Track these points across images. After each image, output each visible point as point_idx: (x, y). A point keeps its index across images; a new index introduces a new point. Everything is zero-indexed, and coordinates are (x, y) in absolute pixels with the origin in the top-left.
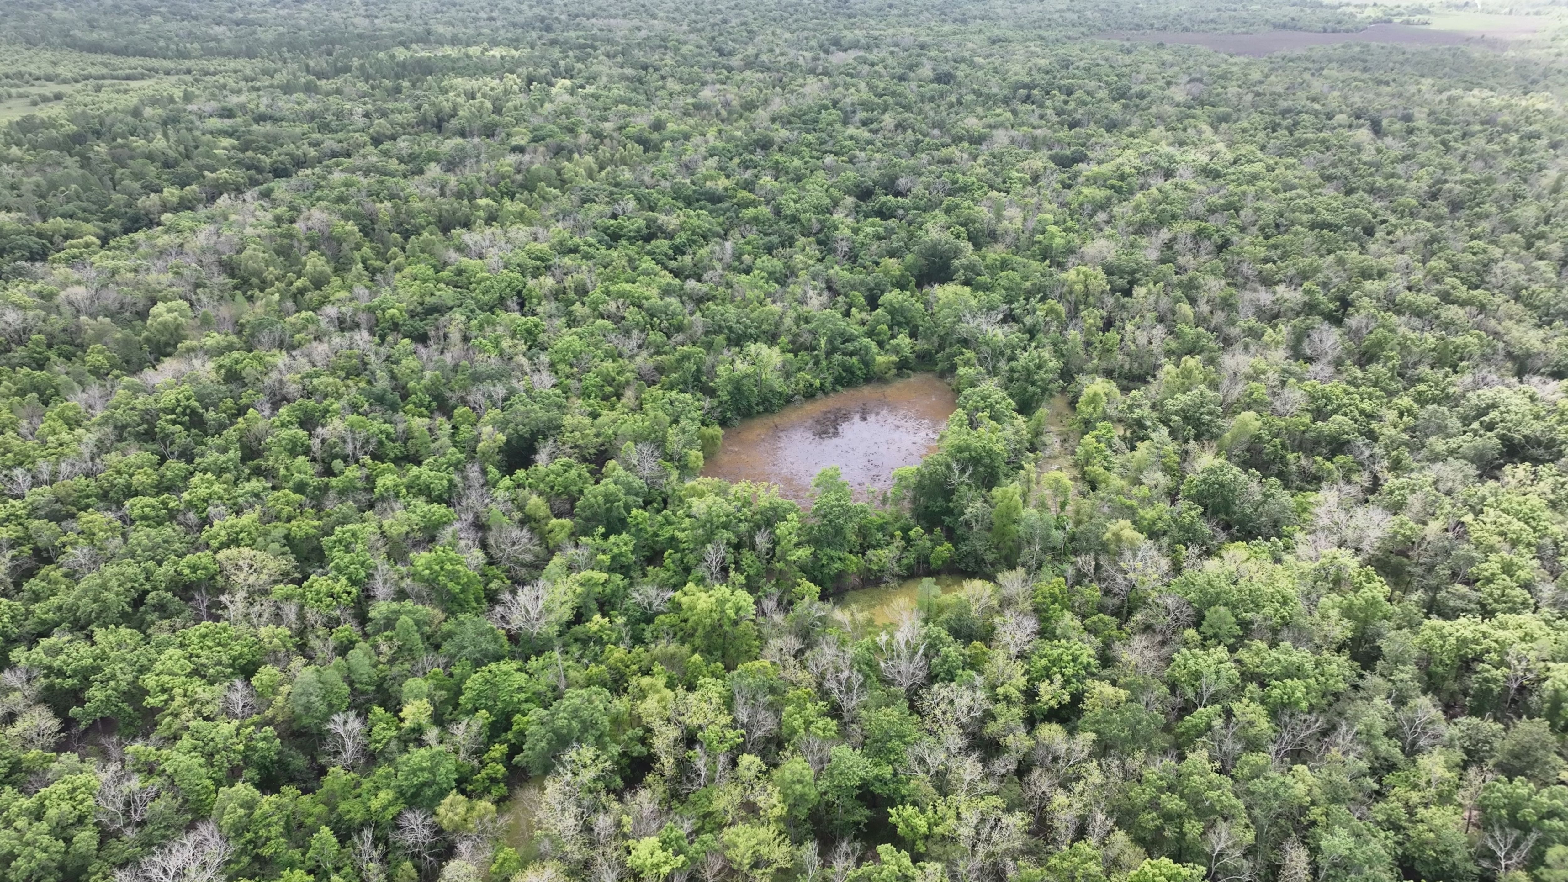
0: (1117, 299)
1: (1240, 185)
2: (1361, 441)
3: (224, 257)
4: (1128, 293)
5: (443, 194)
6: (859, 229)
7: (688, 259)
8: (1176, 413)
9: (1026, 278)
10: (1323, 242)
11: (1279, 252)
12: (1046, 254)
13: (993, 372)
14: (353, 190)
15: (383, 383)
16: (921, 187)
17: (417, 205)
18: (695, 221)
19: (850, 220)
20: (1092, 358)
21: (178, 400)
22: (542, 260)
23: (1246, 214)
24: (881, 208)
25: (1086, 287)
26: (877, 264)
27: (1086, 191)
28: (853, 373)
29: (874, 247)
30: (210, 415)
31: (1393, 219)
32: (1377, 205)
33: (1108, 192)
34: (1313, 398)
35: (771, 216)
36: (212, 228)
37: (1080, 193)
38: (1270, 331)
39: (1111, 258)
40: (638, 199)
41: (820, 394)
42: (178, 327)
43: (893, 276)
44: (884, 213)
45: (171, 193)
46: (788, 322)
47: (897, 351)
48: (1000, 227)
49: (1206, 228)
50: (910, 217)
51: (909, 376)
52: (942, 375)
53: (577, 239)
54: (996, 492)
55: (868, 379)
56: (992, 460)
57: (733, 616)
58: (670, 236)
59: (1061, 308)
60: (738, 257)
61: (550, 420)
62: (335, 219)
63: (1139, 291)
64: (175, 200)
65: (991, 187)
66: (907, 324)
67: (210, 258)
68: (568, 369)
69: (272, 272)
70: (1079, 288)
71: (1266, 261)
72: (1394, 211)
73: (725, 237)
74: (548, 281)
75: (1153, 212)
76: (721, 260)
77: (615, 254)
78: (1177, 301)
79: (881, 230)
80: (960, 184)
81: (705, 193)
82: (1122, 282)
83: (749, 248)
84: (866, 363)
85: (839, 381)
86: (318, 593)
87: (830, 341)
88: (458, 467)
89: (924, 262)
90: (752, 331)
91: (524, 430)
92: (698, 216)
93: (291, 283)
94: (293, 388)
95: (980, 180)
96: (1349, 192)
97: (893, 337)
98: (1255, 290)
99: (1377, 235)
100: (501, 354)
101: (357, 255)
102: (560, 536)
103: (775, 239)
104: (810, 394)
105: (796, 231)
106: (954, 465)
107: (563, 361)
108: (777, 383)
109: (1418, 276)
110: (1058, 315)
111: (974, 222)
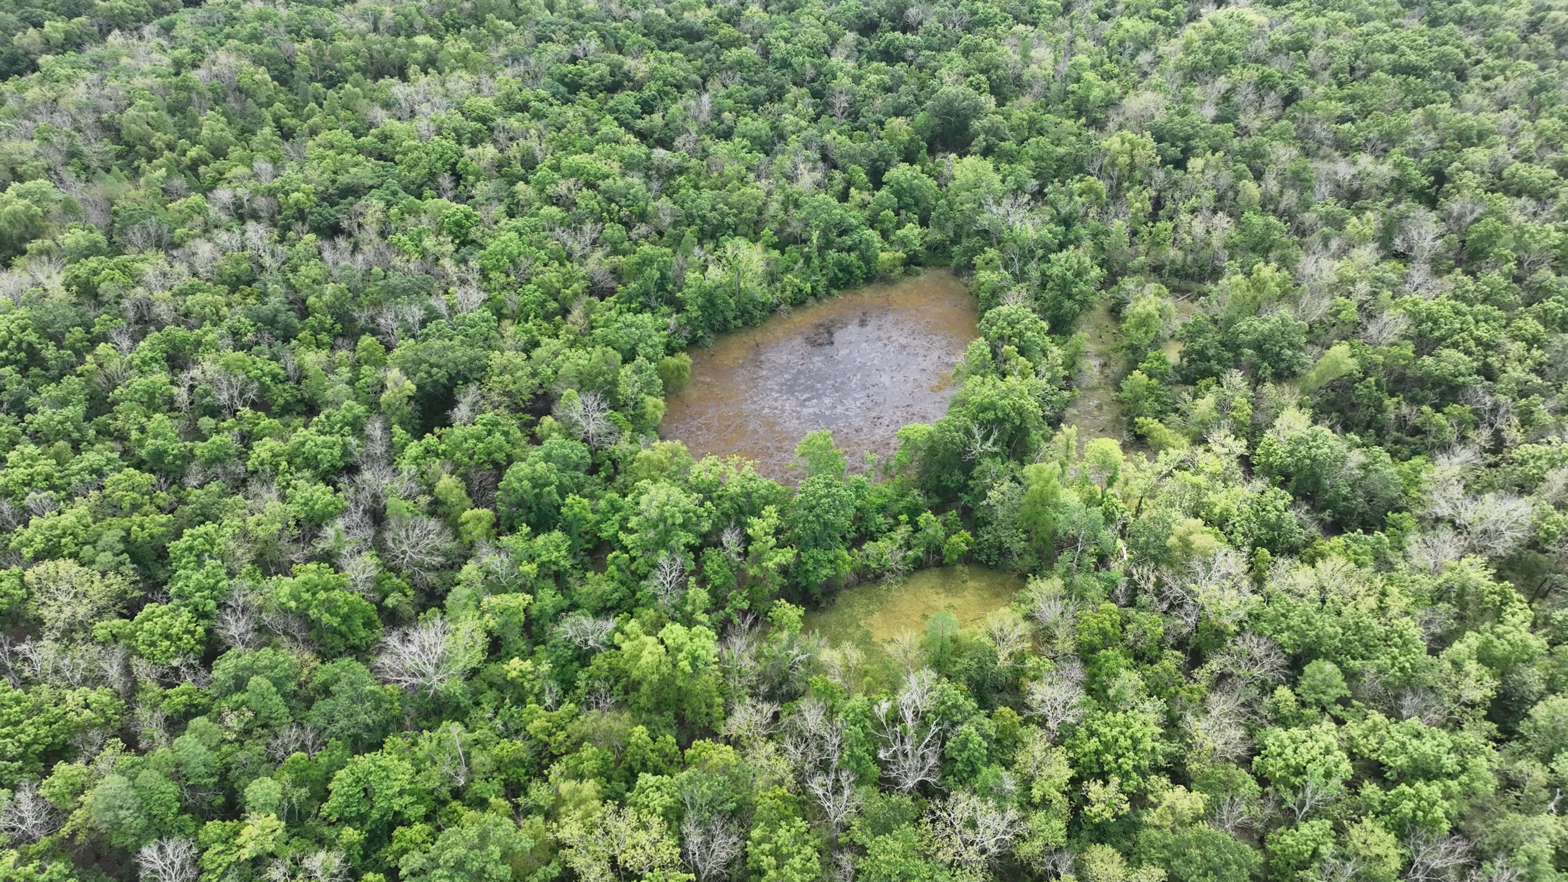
0: (1168, 173)
1: (1308, 16)
2: (1478, 383)
3: (105, 116)
4: (1180, 164)
5: (376, 30)
6: (861, 77)
7: (657, 118)
8: (1250, 345)
9: (1057, 142)
10: (1408, 92)
11: (1357, 106)
12: (1080, 109)
13: (1020, 278)
14: (269, 25)
15: (276, 300)
16: (934, 19)
17: (344, 44)
18: (668, 69)
19: (851, 64)
20: (1137, 254)
21: (10, 333)
22: (483, 120)
23: (1316, 55)
24: (887, 47)
25: (1132, 157)
26: (881, 124)
27: (1127, 23)
28: (851, 273)
29: (878, 102)
30: (50, 352)
31: (1489, 60)
32: (1471, 40)
33: (1152, 25)
34: (1416, 318)
35: (757, 58)
36: (95, 77)
37: (1120, 26)
38: (1354, 219)
39: (1160, 118)
40: (603, 37)
41: (811, 301)
42: (32, 218)
43: (900, 142)
44: (890, 56)
45: (55, 27)
46: (774, 207)
47: (904, 243)
48: (1026, 75)
49: (1270, 75)
50: (921, 60)
51: (918, 274)
52: (958, 272)
53: (527, 93)
54: (1029, 470)
55: (869, 279)
56: (1023, 421)
57: (688, 669)
58: (638, 87)
59: (1102, 186)
60: (717, 115)
61: (472, 360)
62: (245, 62)
63: (1195, 164)
64: (59, 37)
65: (1017, 19)
66: (917, 204)
67: (88, 119)
68: (503, 279)
69: (158, 139)
70: (1124, 160)
71: (1342, 119)
72: (1489, 48)
73: (701, 88)
74: (488, 151)
75: (1207, 52)
76: (696, 118)
77: (570, 112)
78: (1240, 177)
79: (886, 78)
80: (980, 16)
81: (681, 28)
82: (1174, 152)
83: (730, 102)
84: (867, 259)
85: (834, 283)
86: (152, 633)
87: (825, 233)
88: (357, 427)
89: (937, 121)
90: (730, 220)
91: (440, 375)
92: (672, 60)
93: (184, 153)
94: (162, 310)
95: (1003, 10)
96: (1434, 22)
97: (899, 226)
98: (1332, 160)
99: (1472, 82)
100: (424, 254)
101: (267, 114)
102: (477, 531)
103: (761, 90)
104: (798, 302)
105: (786, 80)
106: (975, 430)
107: (496, 268)
108: (760, 292)
109: (1527, 140)
110: (1098, 196)
111: (997, 67)
